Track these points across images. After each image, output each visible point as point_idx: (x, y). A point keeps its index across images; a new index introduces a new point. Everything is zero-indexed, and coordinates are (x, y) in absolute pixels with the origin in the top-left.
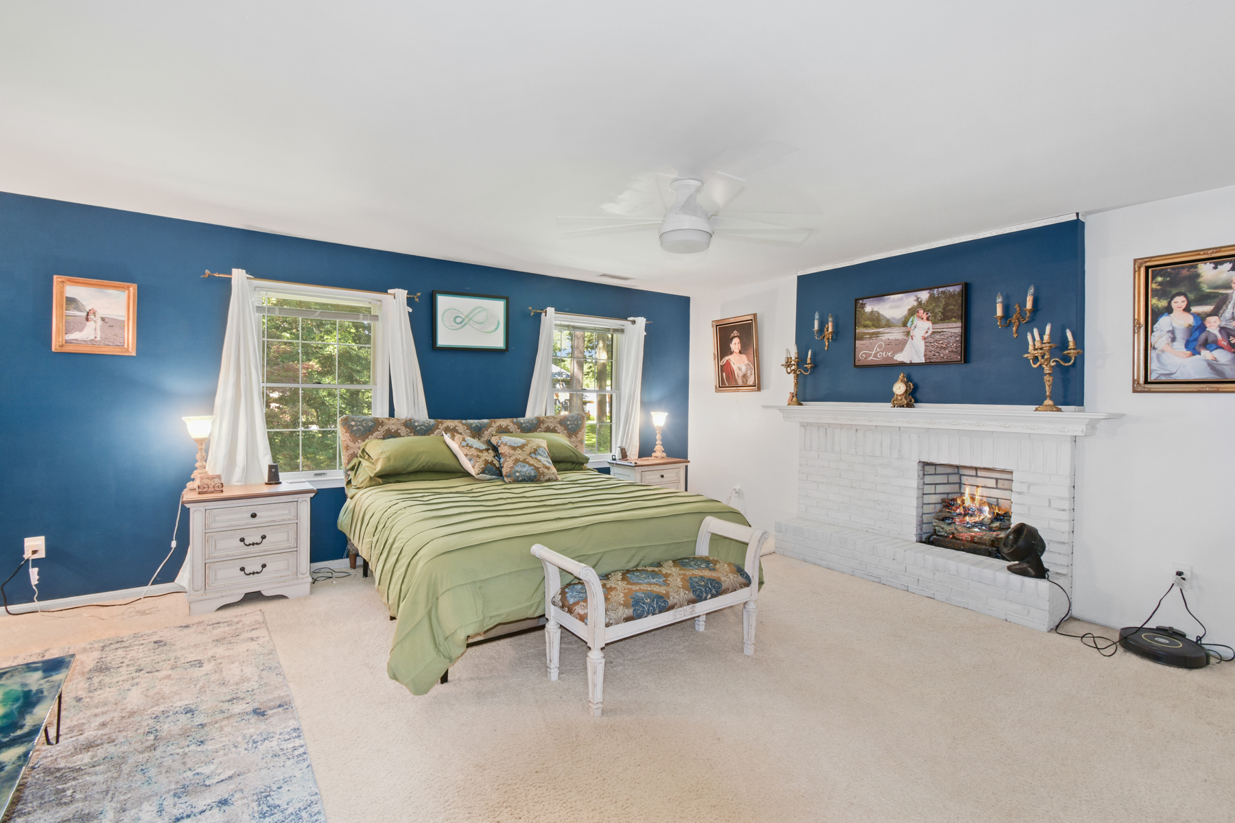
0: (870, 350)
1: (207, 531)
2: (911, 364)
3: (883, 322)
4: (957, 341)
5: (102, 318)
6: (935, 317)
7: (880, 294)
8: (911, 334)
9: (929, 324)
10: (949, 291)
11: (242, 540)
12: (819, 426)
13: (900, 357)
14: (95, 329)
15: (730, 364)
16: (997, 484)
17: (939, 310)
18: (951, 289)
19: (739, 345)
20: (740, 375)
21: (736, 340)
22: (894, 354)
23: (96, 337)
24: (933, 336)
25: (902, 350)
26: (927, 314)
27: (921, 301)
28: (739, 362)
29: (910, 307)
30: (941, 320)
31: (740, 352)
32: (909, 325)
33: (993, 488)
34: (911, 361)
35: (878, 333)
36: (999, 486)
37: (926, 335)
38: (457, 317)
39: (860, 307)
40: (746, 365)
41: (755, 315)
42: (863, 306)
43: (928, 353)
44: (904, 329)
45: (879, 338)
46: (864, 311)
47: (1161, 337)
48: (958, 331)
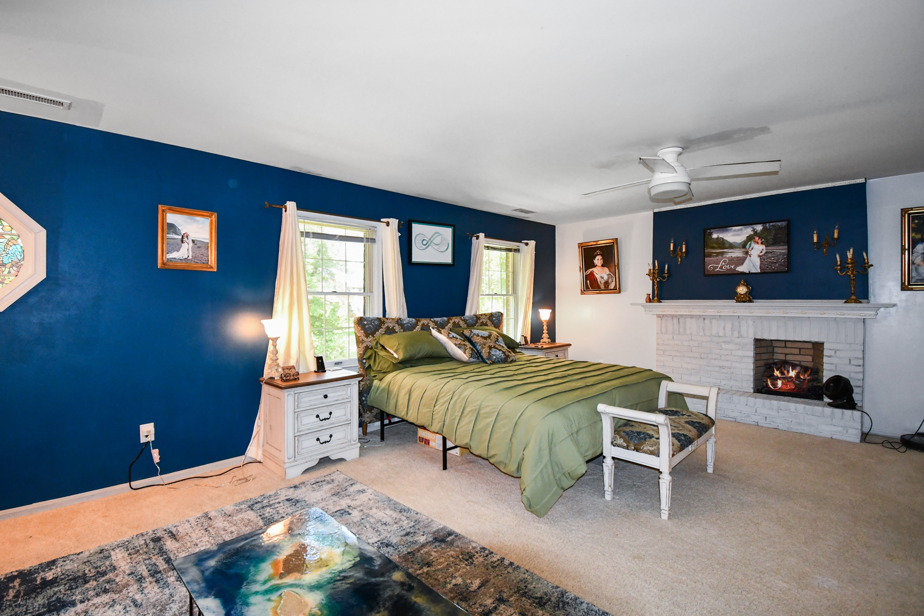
0: (718, 264)
1: (296, 411)
2: (750, 273)
3: (727, 245)
4: (785, 258)
5: (192, 240)
6: (768, 242)
7: (725, 226)
8: (750, 253)
9: (763, 247)
10: (778, 225)
11: (318, 416)
12: (673, 317)
13: (740, 269)
14: (188, 249)
15: (593, 274)
16: (800, 352)
17: (770, 238)
18: (779, 224)
19: (602, 261)
20: (603, 282)
21: (599, 257)
22: (736, 266)
23: (188, 256)
24: (766, 255)
25: (742, 264)
26: (761, 240)
27: (757, 231)
28: (601, 273)
29: (748, 235)
30: (772, 244)
31: (603, 266)
32: (747, 247)
33: (797, 355)
34: (749, 271)
35: (724, 252)
36: (801, 353)
37: (761, 254)
38: (424, 240)
39: (708, 235)
40: (607, 275)
41: (617, 239)
42: (711, 234)
43: (763, 267)
44: (744, 250)
45: (724, 256)
46: (712, 237)
47: (917, 257)
48: (785, 251)
